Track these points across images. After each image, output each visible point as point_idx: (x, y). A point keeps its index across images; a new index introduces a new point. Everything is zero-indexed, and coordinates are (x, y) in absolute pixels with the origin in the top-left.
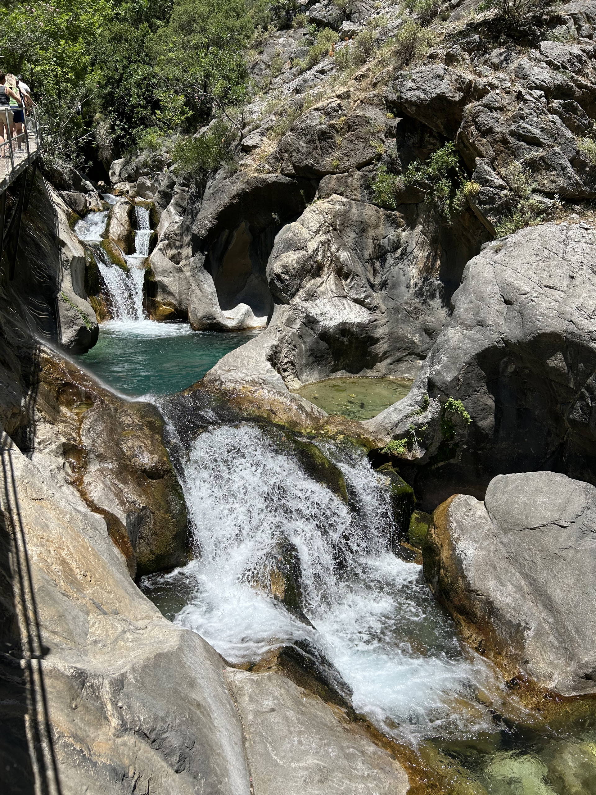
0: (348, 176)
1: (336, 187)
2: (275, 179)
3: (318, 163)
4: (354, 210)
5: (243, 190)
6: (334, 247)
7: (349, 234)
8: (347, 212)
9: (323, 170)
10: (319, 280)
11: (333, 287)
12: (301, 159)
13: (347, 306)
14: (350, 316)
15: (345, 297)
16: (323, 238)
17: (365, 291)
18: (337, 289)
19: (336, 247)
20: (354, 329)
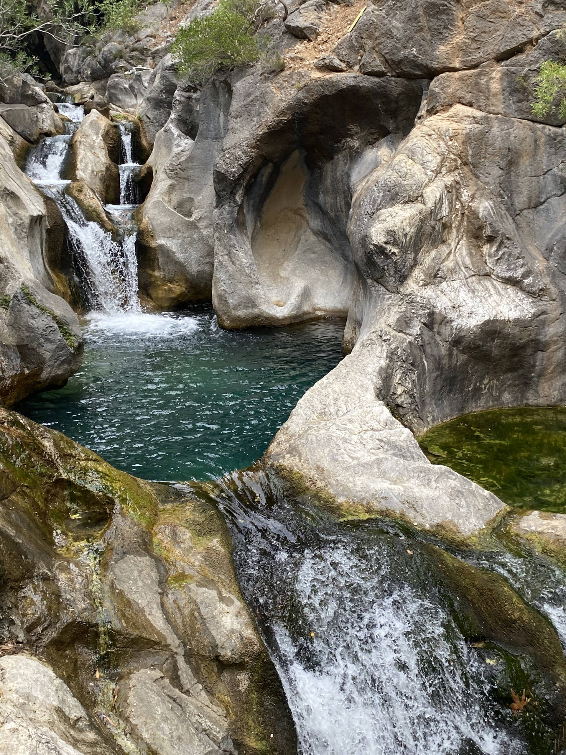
0: (479, 75)
1: (460, 93)
2: (351, 82)
3: (425, 53)
4: (495, 130)
5: (299, 100)
6: (465, 194)
7: (489, 169)
8: (483, 134)
9: (435, 65)
10: (444, 249)
11: (468, 261)
12: (396, 48)
13: (492, 291)
14: (500, 308)
15: (488, 275)
16: (449, 179)
17: (523, 266)
18: (472, 263)
19: (470, 193)
20: (510, 329)
